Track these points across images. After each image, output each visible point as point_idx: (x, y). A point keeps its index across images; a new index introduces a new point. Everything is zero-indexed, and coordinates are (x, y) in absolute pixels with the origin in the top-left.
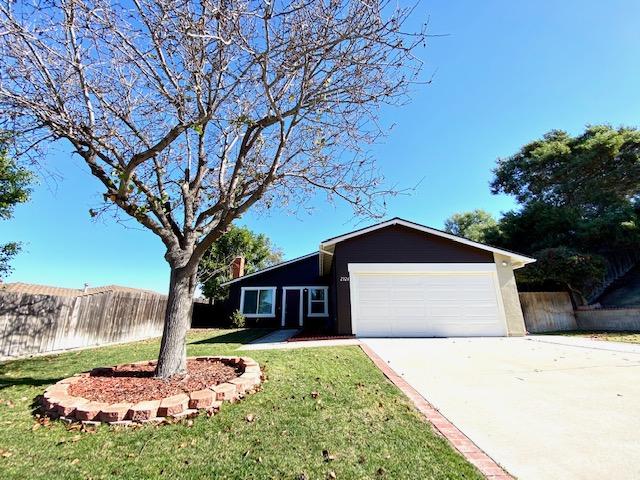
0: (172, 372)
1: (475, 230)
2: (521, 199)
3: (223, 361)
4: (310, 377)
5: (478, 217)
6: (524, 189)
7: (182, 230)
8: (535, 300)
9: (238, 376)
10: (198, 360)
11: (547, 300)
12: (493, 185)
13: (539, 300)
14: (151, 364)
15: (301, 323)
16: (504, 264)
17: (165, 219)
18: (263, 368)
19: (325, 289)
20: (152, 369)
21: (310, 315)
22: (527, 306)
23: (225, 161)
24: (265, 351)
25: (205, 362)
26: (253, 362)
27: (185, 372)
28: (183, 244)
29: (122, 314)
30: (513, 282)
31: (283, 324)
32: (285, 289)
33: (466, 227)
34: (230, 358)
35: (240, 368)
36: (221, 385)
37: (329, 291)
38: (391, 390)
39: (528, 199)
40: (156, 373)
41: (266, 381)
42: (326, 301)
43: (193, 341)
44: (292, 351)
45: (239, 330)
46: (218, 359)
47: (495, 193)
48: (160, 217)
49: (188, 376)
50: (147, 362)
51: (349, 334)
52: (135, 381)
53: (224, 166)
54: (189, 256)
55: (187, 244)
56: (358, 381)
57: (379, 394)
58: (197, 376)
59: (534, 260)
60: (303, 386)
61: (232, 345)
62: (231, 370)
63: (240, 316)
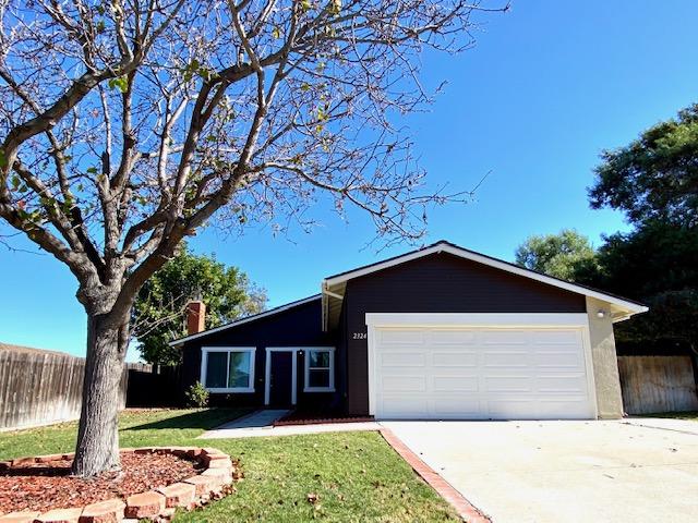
0: (97, 468)
1: (560, 264)
2: (634, 216)
3: (175, 453)
4: (306, 474)
5: (567, 243)
6: (641, 199)
7: (101, 254)
8: (640, 367)
9: (199, 473)
10: (137, 452)
11: (658, 368)
12: (594, 193)
13: (647, 368)
14: (65, 458)
15: (294, 402)
16: (601, 315)
17: (74, 236)
18: (236, 463)
19: (331, 350)
20: (68, 464)
21: (307, 389)
22: (629, 378)
23: (167, 141)
24: (238, 440)
25: (148, 456)
26: (221, 454)
27: (118, 468)
28: (106, 276)
29: (17, 386)
30: (611, 341)
31: (267, 402)
32: (269, 350)
33: (548, 259)
34: (186, 449)
35: (201, 462)
36: (173, 486)
37: (336, 354)
38: (424, 492)
39: (646, 216)
40: (73, 469)
41: (240, 480)
42: (331, 368)
43: (130, 425)
44: (280, 440)
45: (200, 410)
46: (168, 451)
47: (596, 206)
48: (65, 232)
49: (122, 474)
50: (59, 455)
51: (363, 414)
52: (41, 480)
53: (166, 150)
54: (115, 295)
55: (112, 276)
56: (375, 479)
57: (405, 498)
58: (137, 473)
59: (646, 309)
60: (295, 485)
61: (189, 430)
62: (189, 465)
63: (202, 390)
